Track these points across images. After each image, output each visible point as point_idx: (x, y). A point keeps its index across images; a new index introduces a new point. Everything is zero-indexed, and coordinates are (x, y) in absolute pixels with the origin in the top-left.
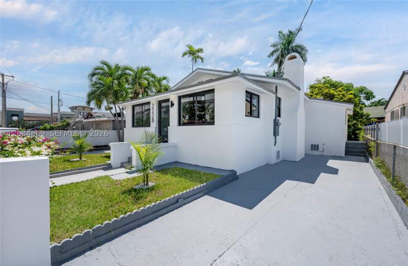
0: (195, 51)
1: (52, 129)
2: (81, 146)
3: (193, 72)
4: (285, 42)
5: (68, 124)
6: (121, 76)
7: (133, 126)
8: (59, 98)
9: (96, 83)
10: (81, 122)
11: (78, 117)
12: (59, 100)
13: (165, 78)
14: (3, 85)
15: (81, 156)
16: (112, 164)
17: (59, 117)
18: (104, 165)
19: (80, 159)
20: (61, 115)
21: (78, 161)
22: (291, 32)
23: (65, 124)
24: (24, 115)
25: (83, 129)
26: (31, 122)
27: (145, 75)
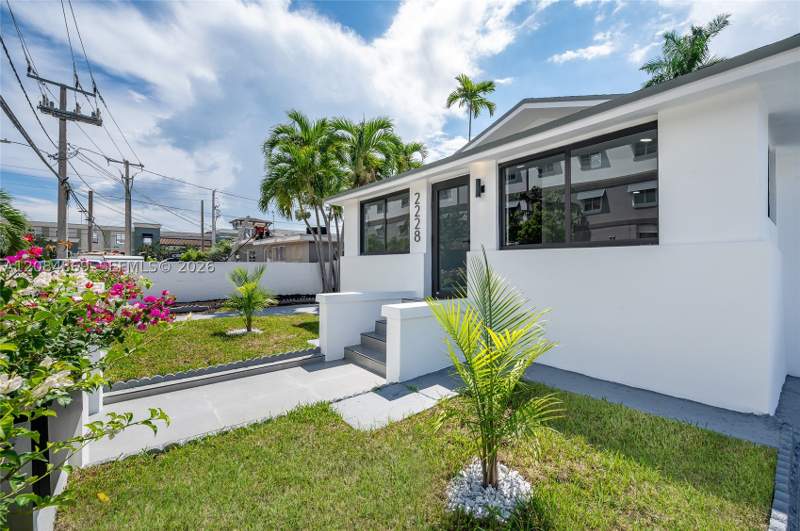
0: (475, 87)
1: (200, 258)
2: (250, 298)
3: (471, 142)
4: (680, 57)
5: (228, 250)
6: (329, 142)
7: (362, 252)
8: (213, 204)
9: (280, 160)
10: (251, 245)
11: (245, 238)
12: (214, 208)
13: (417, 148)
14: (127, 180)
15: (249, 321)
16: (324, 351)
17: (214, 238)
18: (304, 353)
19: (249, 330)
20: (217, 236)
21: (243, 334)
22: (697, 32)
23: (222, 250)
24: (162, 235)
25: (253, 259)
26: (171, 248)
27: (378, 139)
